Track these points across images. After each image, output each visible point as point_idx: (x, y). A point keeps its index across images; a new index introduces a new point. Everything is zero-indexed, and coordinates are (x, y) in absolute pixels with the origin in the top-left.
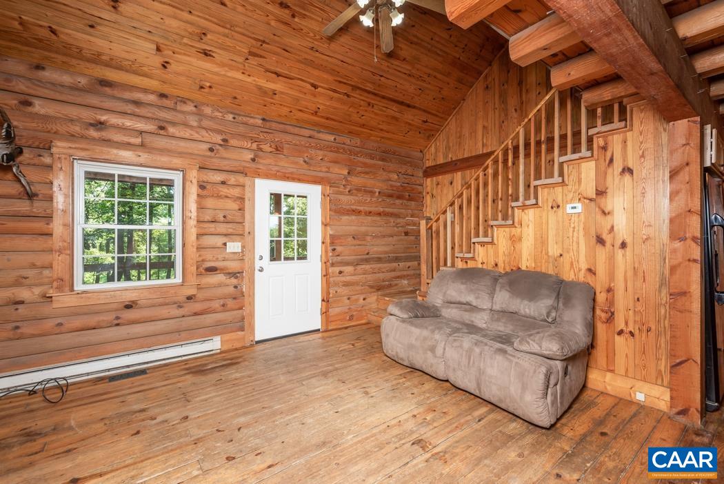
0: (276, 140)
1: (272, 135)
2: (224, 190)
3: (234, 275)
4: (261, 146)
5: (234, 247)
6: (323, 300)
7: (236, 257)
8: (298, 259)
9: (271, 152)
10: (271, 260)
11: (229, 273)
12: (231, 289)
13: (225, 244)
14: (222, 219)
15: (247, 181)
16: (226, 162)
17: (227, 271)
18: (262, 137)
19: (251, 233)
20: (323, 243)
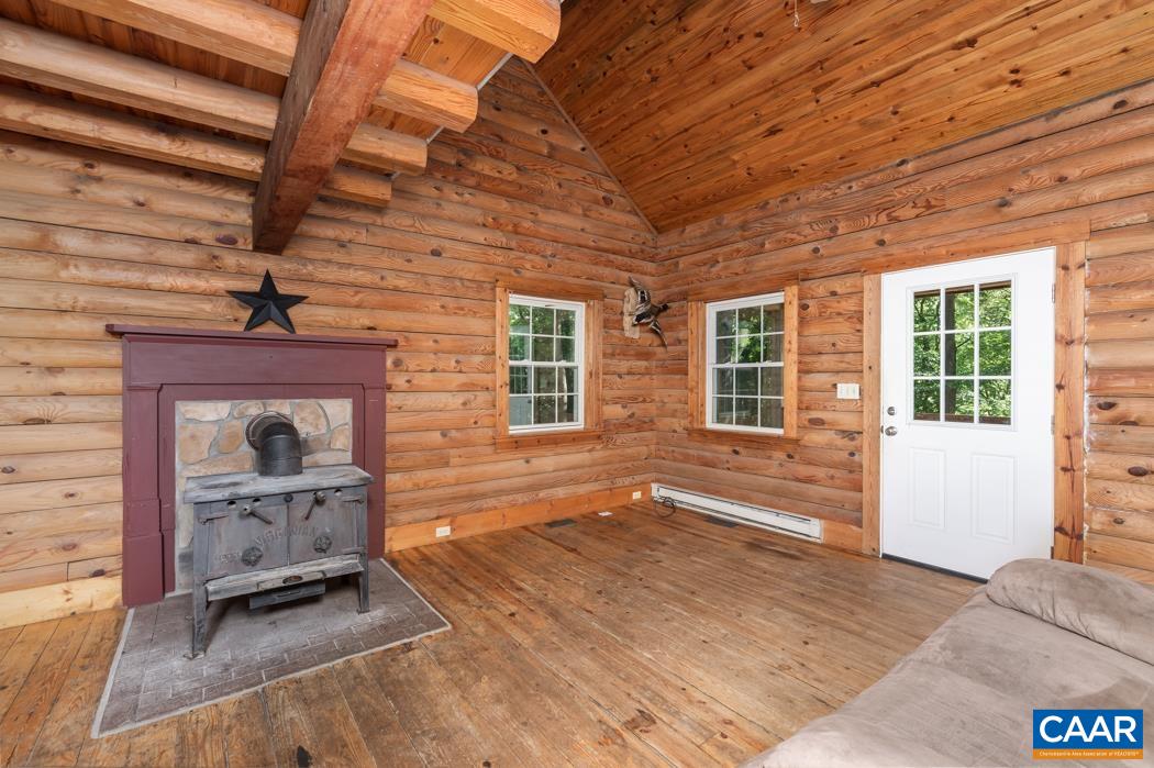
0: (929, 188)
1: (917, 183)
2: (835, 306)
3: (850, 435)
4: (894, 214)
5: (848, 391)
6: (1059, 529)
7: (852, 407)
8: (983, 420)
9: (917, 216)
10: (916, 418)
11: (844, 432)
12: (844, 455)
13: (835, 386)
14: (829, 348)
15: (868, 281)
16: (838, 260)
17: (839, 428)
18: (899, 196)
19: (875, 368)
20: (1059, 387)
